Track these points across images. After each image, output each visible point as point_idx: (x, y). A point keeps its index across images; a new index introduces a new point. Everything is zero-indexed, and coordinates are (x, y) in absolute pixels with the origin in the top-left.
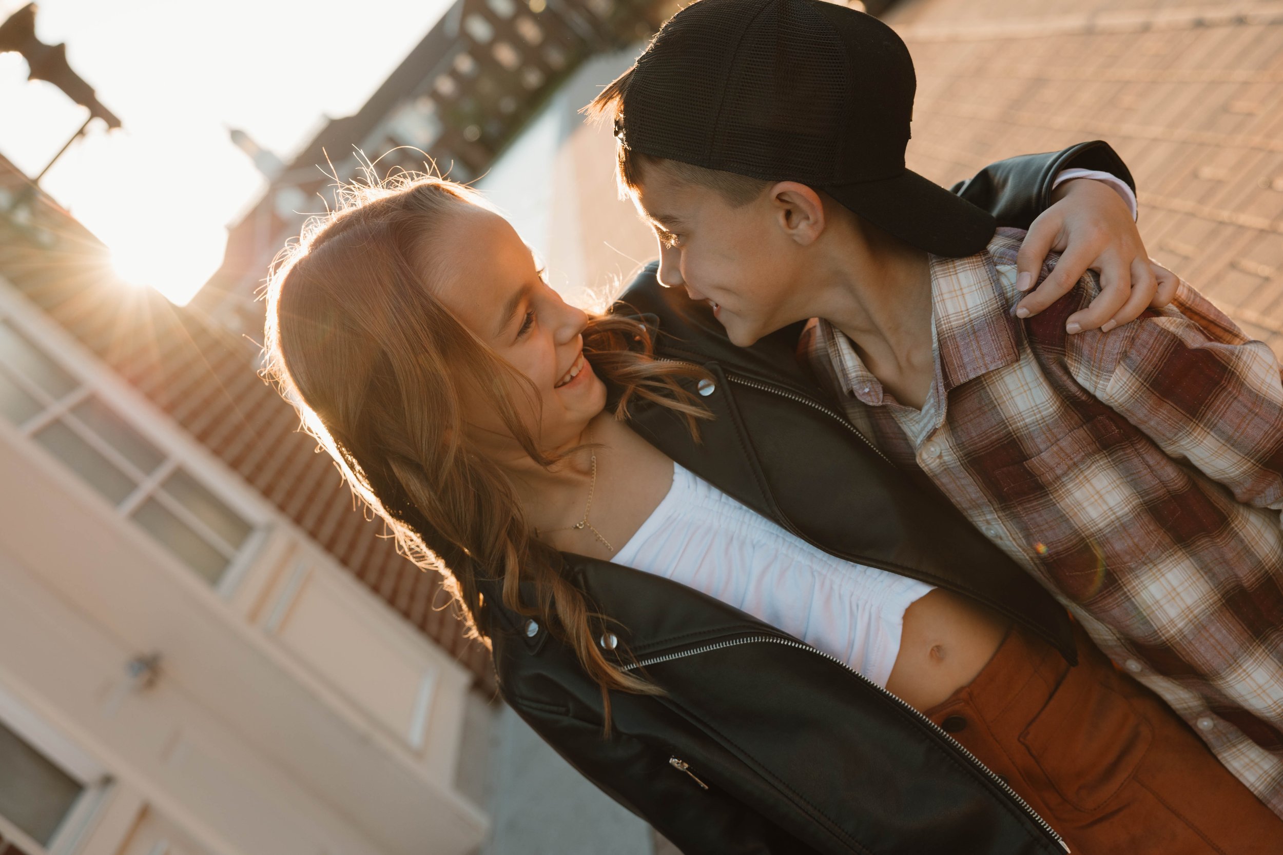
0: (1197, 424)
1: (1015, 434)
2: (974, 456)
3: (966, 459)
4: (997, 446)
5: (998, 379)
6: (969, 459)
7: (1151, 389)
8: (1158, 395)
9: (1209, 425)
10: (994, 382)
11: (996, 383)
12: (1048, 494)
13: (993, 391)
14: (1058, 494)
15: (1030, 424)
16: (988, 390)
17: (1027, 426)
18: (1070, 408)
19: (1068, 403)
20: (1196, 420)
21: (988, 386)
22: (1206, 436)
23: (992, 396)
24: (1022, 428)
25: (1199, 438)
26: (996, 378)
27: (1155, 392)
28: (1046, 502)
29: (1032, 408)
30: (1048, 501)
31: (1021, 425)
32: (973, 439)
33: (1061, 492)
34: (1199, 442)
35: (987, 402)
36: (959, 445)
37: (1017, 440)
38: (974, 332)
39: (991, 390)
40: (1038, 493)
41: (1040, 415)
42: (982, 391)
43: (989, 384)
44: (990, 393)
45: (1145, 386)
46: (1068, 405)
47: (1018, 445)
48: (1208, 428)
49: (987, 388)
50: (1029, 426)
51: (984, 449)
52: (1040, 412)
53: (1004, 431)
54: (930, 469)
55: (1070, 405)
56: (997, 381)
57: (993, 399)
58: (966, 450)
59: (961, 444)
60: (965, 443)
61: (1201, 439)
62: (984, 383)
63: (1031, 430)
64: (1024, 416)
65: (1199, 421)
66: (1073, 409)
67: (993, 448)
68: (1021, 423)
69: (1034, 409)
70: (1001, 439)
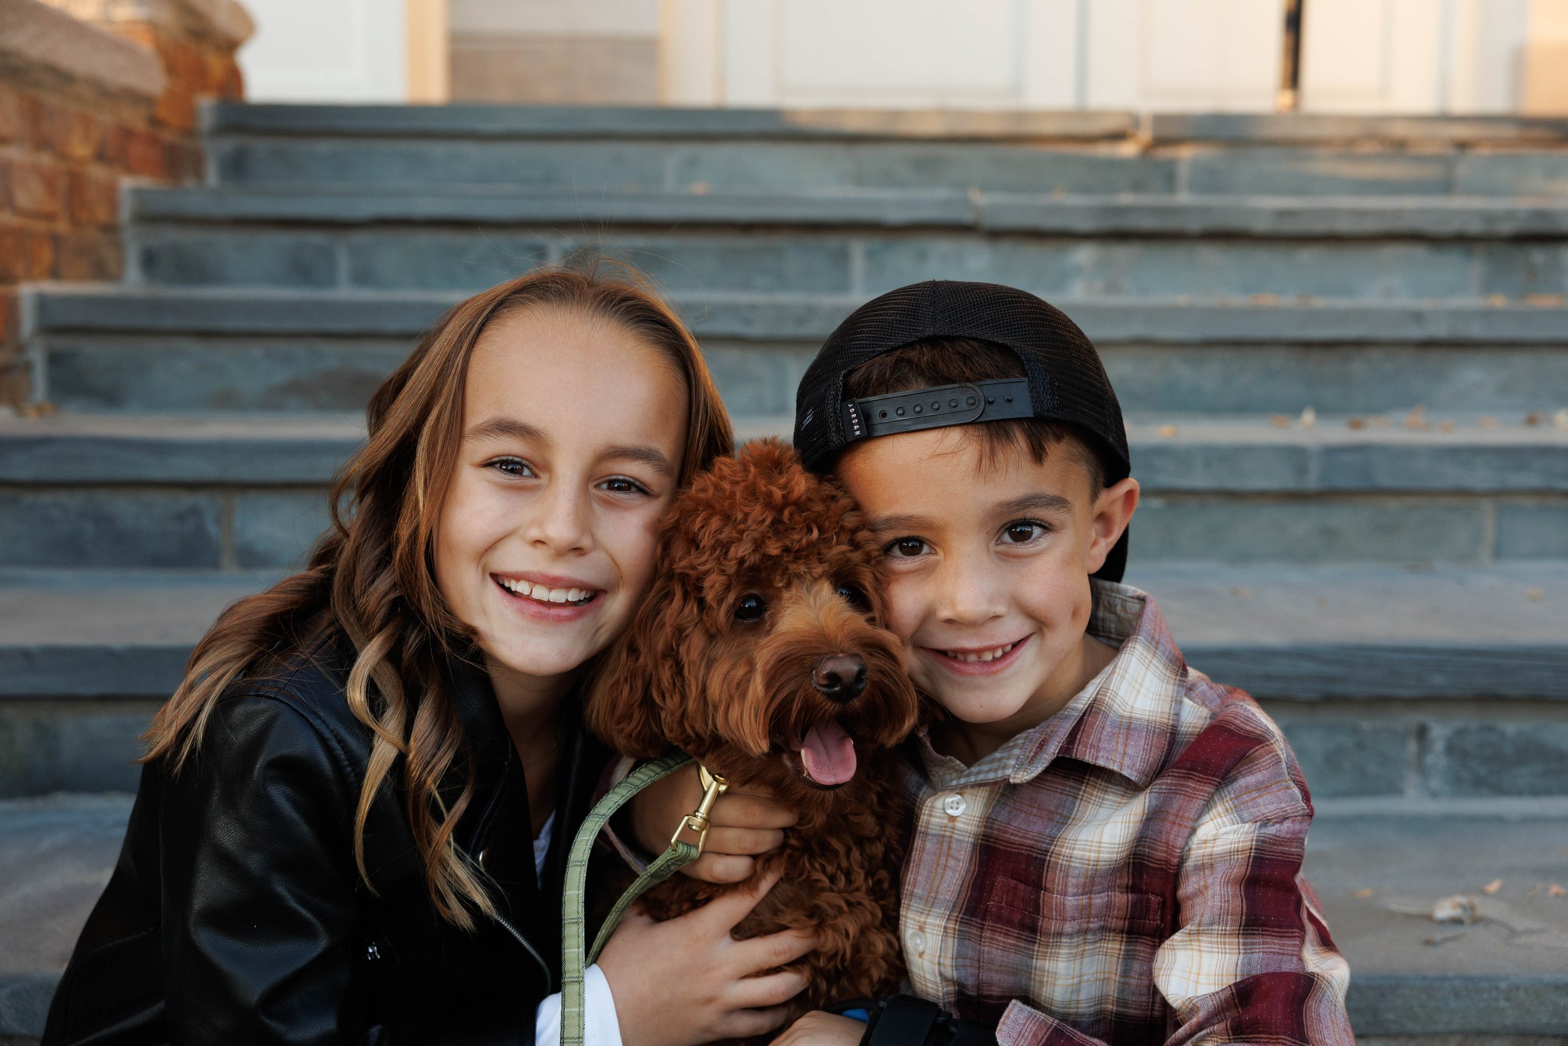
0: (1239, 934)
1: (1051, 856)
2: (991, 844)
3: (982, 839)
4: (1023, 852)
5: (1096, 803)
6: (984, 842)
7: (1251, 860)
8: (1248, 872)
9: (1248, 947)
10: (1089, 803)
11: (1091, 805)
12: (1035, 942)
13: (1080, 809)
14: (1045, 950)
15: (1077, 858)
16: (1077, 805)
17: (1071, 857)
18: (1129, 868)
19: (1131, 860)
20: (1243, 930)
21: (1081, 800)
22: (1233, 953)
23: (1074, 812)
24: (1064, 856)
25: (1227, 946)
26: (1095, 801)
27: (1249, 868)
28: (1026, 948)
29: (1092, 842)
30: (1030, 949)
31: (1065, 852)
32: (1009, 826)
33: (1049, 950)
34: (1223, 951)
35: (1065, 813)
36: (988, 821)
37: (1046, 864)
38: (1129, 728)
39: (1079, 806)
40: (1026, 934)
41: (1096, 855)
42: (1070, 799)
43: (1084, 798)
44: (1076, 808)
45: (1250, 853)
46: (1129, 862)
47: (1043, 869)
48: (1244, 949)
49: (1078, 801)
50: (1073, 859)
51: (1006, 844)
52: (1099, 852)
53: (1044, 845)
54: (928, 823)
55: (1131, 865)
56: (1093, 804)
57: (1073, 816)
58: (989, 831)
59: (993, 820)
60: (997, 822)
61: (1228, 951)
62: (1081, 793)
63: (1073, 864)
64: (1077, 846)
65: (1243, 934)
66: (1131, 870)
67: (1017, 851)
68: (1068, 851)
69: (1094, 844)
70: (1035, 848)
